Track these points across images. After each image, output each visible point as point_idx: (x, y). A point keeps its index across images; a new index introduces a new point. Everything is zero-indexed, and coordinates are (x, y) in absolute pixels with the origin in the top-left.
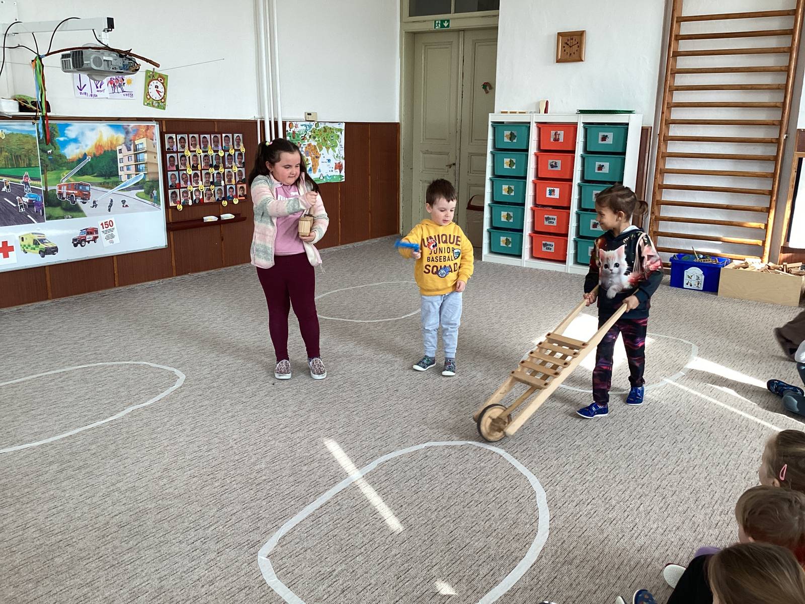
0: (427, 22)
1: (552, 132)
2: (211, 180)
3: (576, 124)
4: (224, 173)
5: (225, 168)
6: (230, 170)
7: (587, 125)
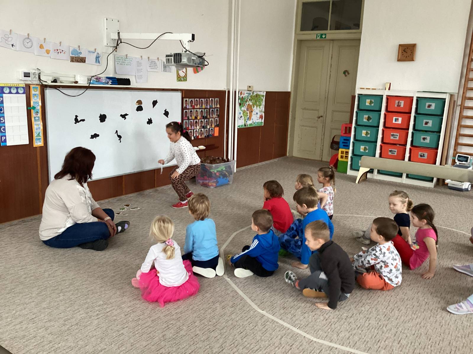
0: (312, 35)
1: (396, 101)
3: (413, 97)
4: (209, 121)
6: (212, 119)
7: (418, 99)
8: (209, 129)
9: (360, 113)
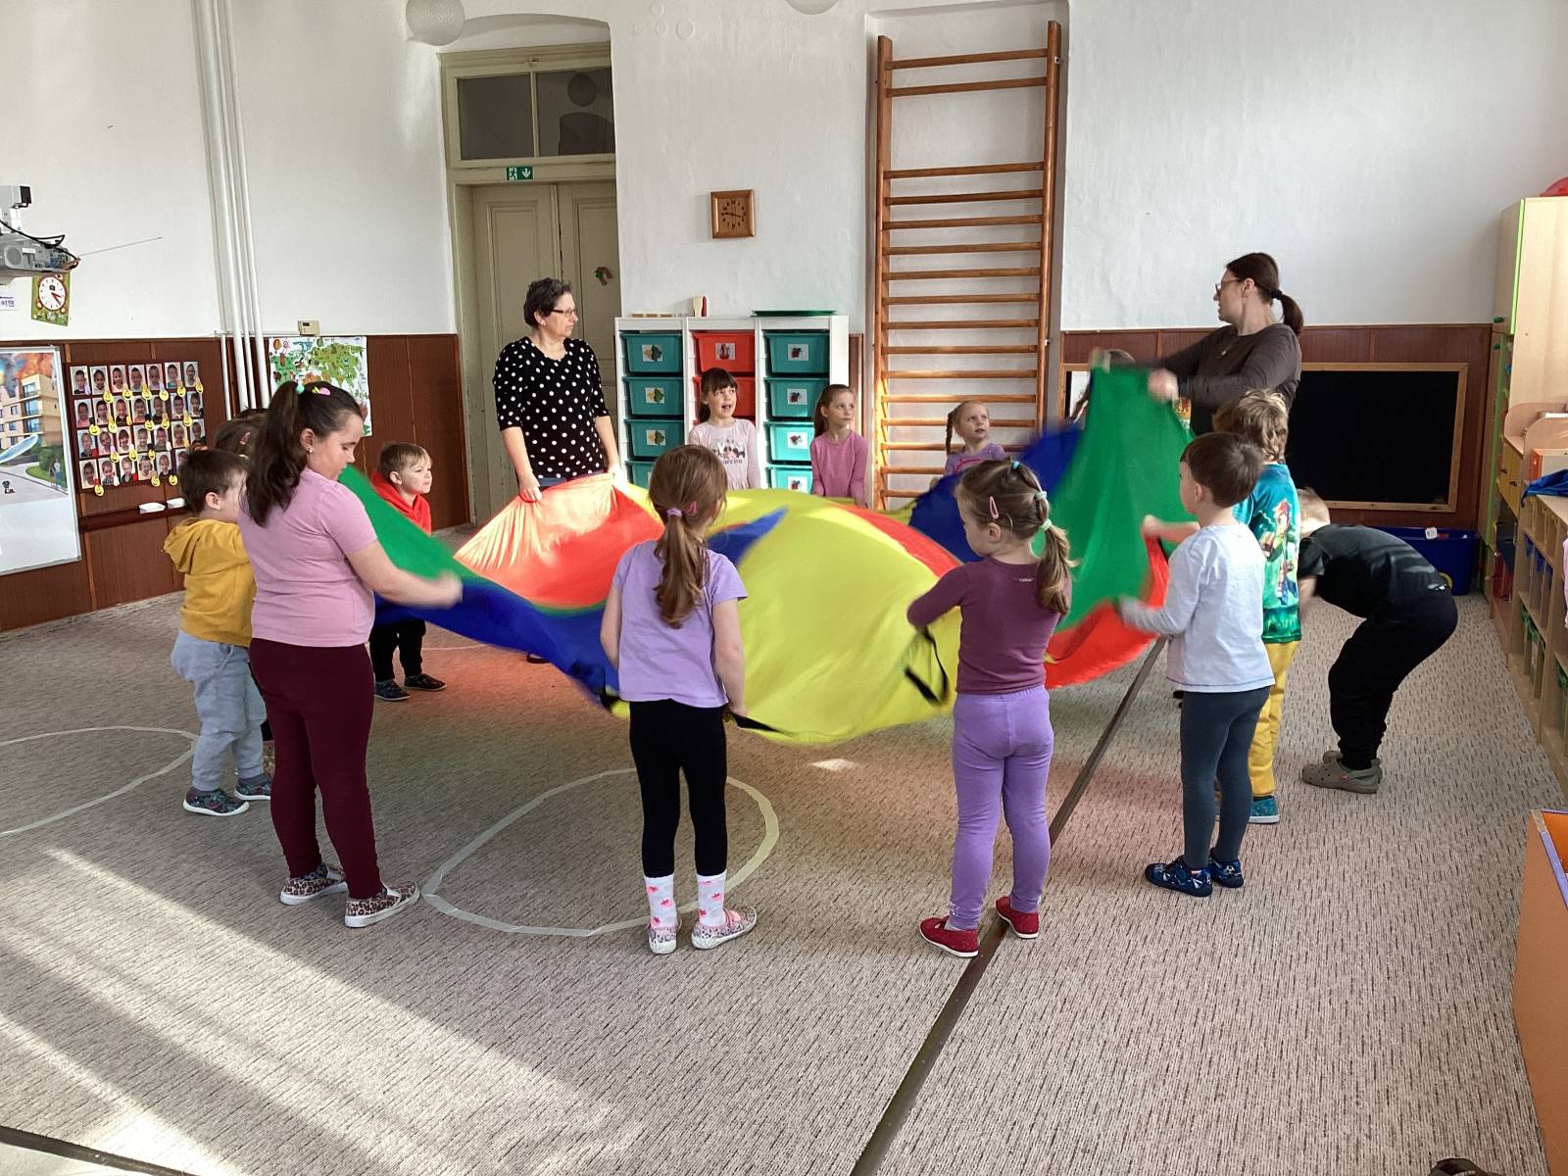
0: (493, 170)
1: (717, 344)
2: (149, 441)
3: (753, 332)
4: (170, 428)
5: (171, 420)
6: (180, 423)
7: (769, 334)
8: (173, 451)
9: (636, 383)
